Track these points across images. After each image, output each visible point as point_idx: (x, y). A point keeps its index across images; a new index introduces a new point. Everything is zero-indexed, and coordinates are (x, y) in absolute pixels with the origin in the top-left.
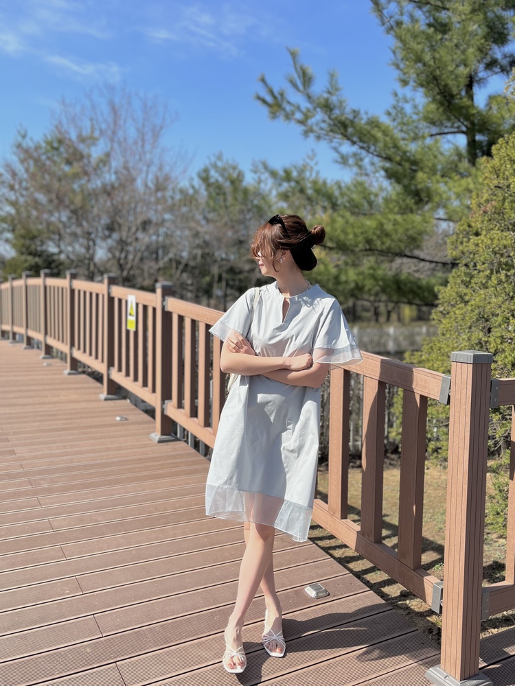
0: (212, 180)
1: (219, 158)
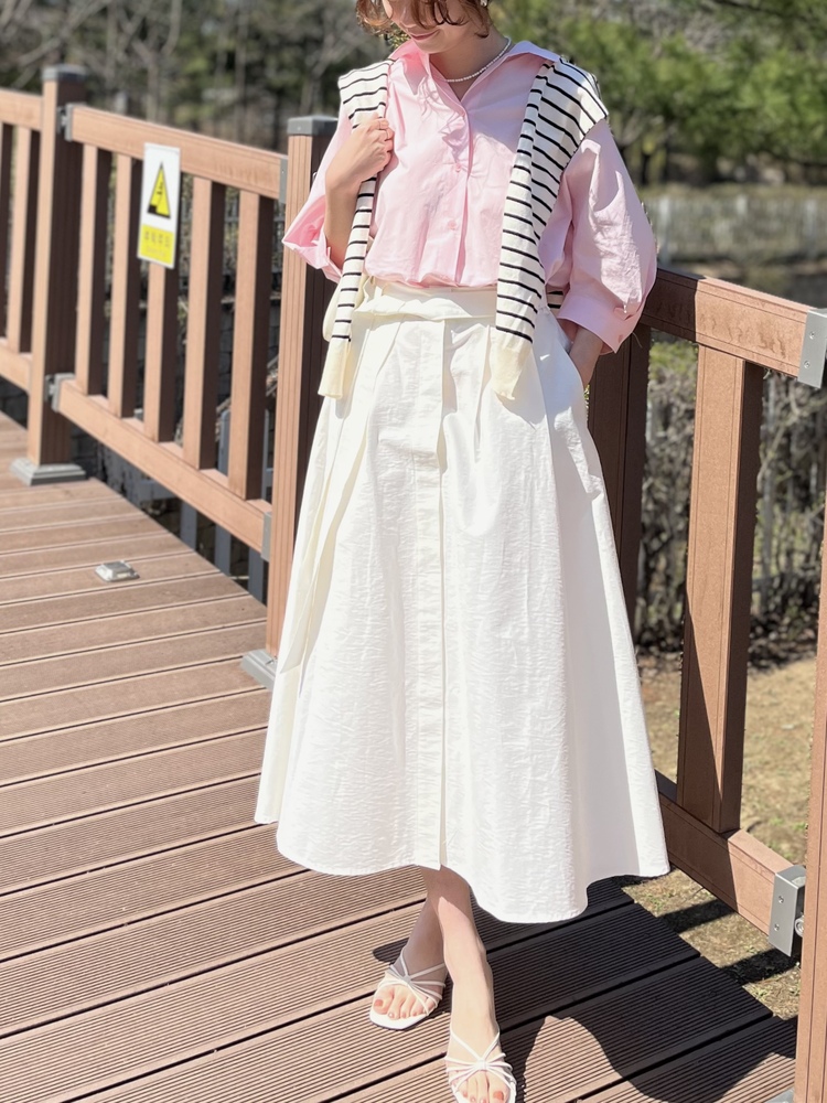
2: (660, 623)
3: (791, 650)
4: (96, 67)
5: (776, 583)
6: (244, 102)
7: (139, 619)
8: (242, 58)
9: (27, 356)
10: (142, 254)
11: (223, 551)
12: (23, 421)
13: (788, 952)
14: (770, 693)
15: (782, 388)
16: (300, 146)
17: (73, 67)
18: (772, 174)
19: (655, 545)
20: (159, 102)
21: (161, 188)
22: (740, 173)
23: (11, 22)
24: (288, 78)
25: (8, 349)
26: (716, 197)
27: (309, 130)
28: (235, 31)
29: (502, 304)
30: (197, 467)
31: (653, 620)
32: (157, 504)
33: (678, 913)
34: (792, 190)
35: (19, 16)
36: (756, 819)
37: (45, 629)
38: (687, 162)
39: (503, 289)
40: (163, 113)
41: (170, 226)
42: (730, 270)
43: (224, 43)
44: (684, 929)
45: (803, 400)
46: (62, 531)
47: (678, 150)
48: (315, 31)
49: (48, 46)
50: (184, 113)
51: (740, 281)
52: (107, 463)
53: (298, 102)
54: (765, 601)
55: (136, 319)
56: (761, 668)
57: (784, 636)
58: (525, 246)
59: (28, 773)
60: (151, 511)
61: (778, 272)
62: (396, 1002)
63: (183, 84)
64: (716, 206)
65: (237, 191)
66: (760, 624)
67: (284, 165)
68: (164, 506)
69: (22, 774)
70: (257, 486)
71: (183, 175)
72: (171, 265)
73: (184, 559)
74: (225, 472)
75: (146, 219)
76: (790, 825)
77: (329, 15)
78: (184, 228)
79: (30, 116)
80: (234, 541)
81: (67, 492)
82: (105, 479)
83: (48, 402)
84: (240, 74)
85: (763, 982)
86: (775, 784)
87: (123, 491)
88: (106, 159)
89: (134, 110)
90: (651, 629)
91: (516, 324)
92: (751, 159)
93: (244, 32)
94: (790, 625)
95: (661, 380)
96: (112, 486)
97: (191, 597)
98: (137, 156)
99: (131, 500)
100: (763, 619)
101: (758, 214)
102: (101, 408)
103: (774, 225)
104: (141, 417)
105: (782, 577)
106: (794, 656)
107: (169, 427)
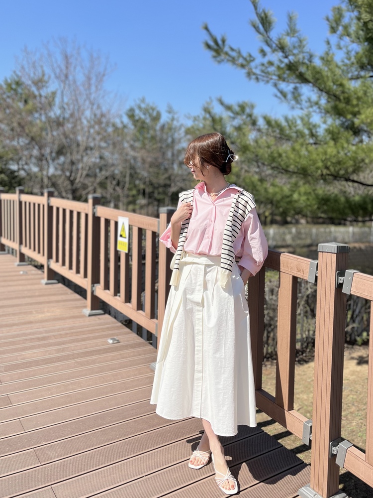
0: (137, 118)
1: (143, 100)
2: (272, 352)
3: (310, 359)
4: (104, 195)
5: (305, 339)
6: (149, 204)
7: (121, 354)
8: (148, 190)
9: (86, 279)
10: (119, 249)
11: (145, 334)
12: (85, 298)
13: (308, 444)
14: (304, 371)
15: (306, 283)
16: (163, 216)
17: (98, 195)
18: (303, 221)
19: (270, 329)
20: (123, 204)
21: (123, 229)
22: (294, 221)
23: (79, 182)
24: (161, 197)
25: (81, 277)
26: (287, 228)
27: (166, 211)
28: (145, 183)
29: (222, 260)
30: (136, 310)
31: (270, 351)
32: (126, 321)
33: (278, 435)
34: (309, 226)
35: (82, 180)
36: (300, 407)
37: (94, 357)
38: (278, 218)
39: (223, 256)
40: (125, 207)
41: (126, 240)
42: (291, 249)
43: (142, 186)
44: (279, 439)
45: (312, 287)
46: (98, 329)
47: (276, 215)
48: (168, 182)
49: (90, 188)
50: (131, 207)
51: (293, 253)
52: (110, 309)
53: (164, 203)
54: (302, 345)
55: (117, 268)
56: (301, 364)
57: (307, 355)
58: (230, 243)
59: (89, 399)
60: (124, 323)
61: (305, 250)
62: (196, 461)
63: (130, 199)
64: (286, 231)
65: (145, 230)
66: (300, 351)
67: (159, 222)
68: (128, 322)
69: (88, 399)
70: (153, 315)
71: (129, 225)
72: (127, 252)
73: (133, 337)
74: (144, 311)
75: (119, 239)
76: (310, 409)
77: (172, 178)
78: (130, 241)
79: (85, 209)
80: (148, 332)
81: (99, 318)
82: (110, 314)
83: (92, 292)
84: (147, 196)
85: (302, 453)
86: (305, 397)
87: (115, 318)
88: (107, 222)
89: (116, 207)
90: (269, 354)
91: (226, 266)
92: (297, 217)
93: (148, 183)
94: (309, 352)
95: (270, 282)
96: (112, 316)
97: (135, 347)
98: (116, 220)
99: (117, 320)
100: (301, 350)
101: (299, 233)
102: (108, 294)
103: (303, 236)
104: (119, 296)
105: (307, 338)
106: (310, 360)
107: (128, 299)
